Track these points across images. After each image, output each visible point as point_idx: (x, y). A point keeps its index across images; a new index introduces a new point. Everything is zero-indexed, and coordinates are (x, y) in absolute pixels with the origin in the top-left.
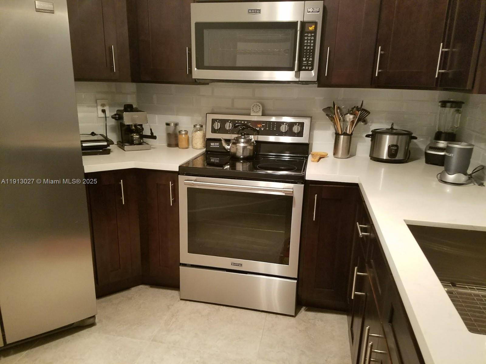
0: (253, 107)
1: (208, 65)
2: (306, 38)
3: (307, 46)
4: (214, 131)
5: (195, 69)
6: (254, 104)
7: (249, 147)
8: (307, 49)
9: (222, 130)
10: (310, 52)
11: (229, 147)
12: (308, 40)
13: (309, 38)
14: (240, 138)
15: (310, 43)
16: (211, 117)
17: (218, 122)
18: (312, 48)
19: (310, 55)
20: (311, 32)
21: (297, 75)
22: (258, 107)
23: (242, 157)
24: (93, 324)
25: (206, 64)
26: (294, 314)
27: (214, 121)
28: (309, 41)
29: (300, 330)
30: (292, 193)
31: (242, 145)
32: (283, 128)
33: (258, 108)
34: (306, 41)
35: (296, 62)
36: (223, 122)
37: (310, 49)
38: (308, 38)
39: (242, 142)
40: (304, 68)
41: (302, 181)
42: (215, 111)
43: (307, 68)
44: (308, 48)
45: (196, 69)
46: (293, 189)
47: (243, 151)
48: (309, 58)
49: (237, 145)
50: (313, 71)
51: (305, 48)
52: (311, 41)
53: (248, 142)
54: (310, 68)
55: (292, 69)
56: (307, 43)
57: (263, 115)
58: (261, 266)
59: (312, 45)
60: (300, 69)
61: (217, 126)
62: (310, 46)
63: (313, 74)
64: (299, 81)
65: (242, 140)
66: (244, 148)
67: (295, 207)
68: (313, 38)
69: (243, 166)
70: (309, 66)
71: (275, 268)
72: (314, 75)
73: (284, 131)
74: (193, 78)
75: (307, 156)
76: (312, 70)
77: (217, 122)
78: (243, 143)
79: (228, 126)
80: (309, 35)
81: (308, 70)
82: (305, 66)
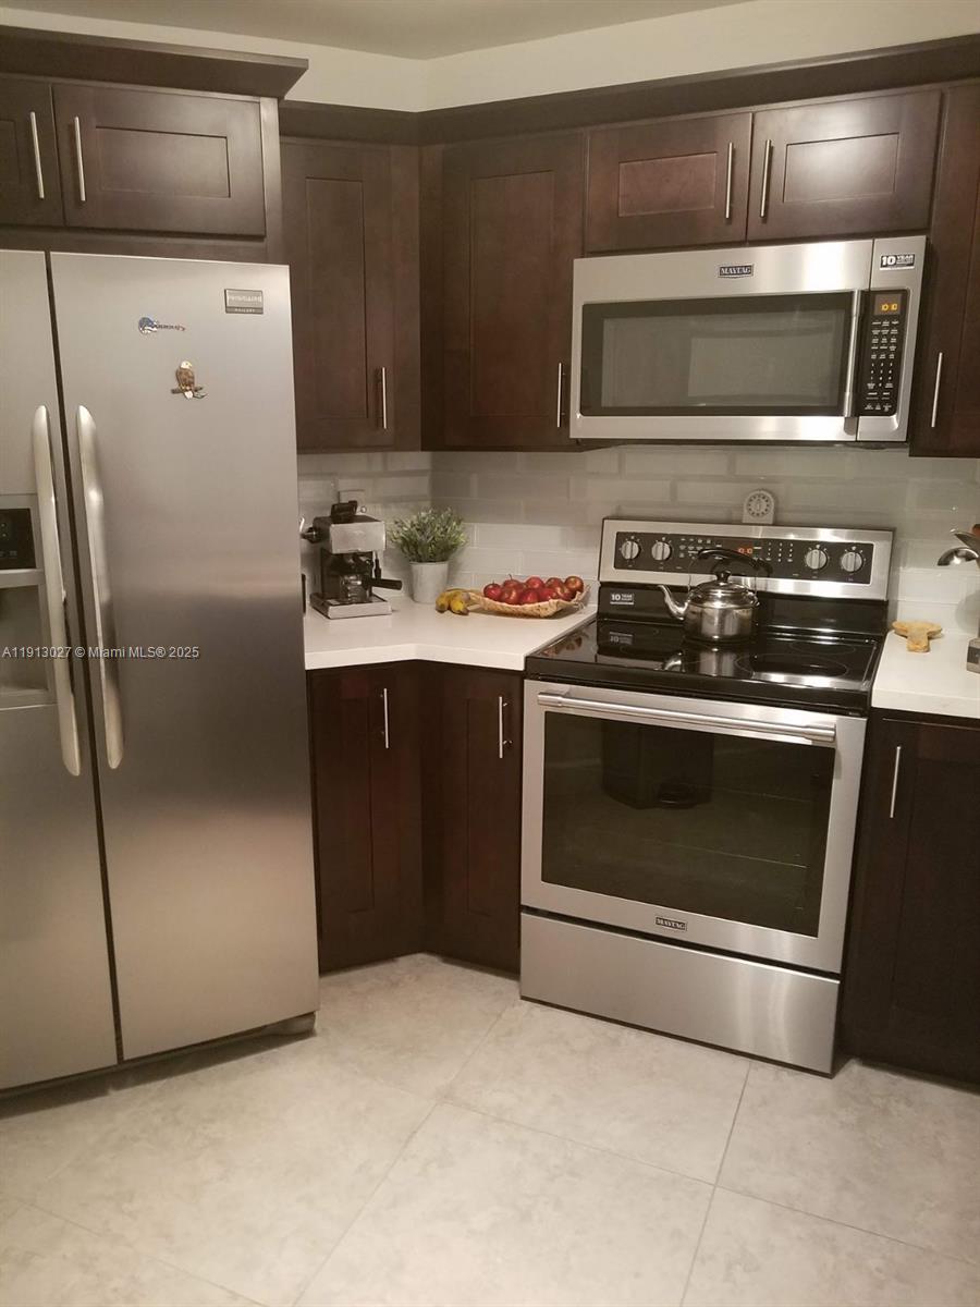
0: (751, 500)
1: (610, 405)
2: (876, 332)
3: (879, 352)
4: (621, 563)
5: (576, 416)
6: (753, 494)
7: (737, 611)
8: (878, 361)
9: (643, 561)
10: (887, 368)
11: (682, 610)
12: (880, 336)
13: (885, 332)
14: (715, 585)
15: (889, 344)
16: (613, 528)
17: (632, 541)
18: (892, 356)
19: (885, 375)
20: (890, 317)
21: (851, 427)
22: (763, 501)
23: (716, 637)
24: (307, 1033)
25: (606, 402)
26: (827, 1070)
27: (622, 538)
28: (884, 340)
29: (842, 1122)
30: (830, 739)
31: (718, 605)
32: (815, 559)
33: (764, 504)
34: (875, 341)
35: (848, 394)
36: (646, 541)
37: (887, 360)
38: (880, 333)
39: (718, 598)
40: (869, 407)
41: (861, 709)
42: (627, 511)
43: (878, 408)
44: (883, 356)
45: (579, 415)
46: (834, 730)
47: (722, 621)
48: (884, 382)
49: (706, 604)
50: (894, 416)
51: (874, 357)
52: (889, 340)
53: (737, 597)
54: (887, 408)
55: (836, 411)
56: (880, 344)
57: (776, 524)
58: (745, 935)
59: (893, 348)
60: (859, 410)
61: (630, 550)
62: (888, 352)
63: (895, 424)
64: (856, 441)
65: (719, 593)
66: (724, 613)
67: (839, 778)
68: (894, 331)
69: (719, 663)
70: (882, 403)
71: (784, 943)
72: (897, 426)
73: (815, 567)
74: (572, 436)
75: (881, 634)
76: (890, 413)
77: (630, 540)
78: (723, 599)
79: (661, 551)
80: (886, 323)
81: (882, 413)
82: (874, 403)
